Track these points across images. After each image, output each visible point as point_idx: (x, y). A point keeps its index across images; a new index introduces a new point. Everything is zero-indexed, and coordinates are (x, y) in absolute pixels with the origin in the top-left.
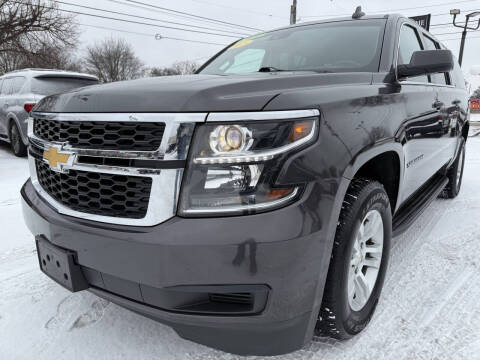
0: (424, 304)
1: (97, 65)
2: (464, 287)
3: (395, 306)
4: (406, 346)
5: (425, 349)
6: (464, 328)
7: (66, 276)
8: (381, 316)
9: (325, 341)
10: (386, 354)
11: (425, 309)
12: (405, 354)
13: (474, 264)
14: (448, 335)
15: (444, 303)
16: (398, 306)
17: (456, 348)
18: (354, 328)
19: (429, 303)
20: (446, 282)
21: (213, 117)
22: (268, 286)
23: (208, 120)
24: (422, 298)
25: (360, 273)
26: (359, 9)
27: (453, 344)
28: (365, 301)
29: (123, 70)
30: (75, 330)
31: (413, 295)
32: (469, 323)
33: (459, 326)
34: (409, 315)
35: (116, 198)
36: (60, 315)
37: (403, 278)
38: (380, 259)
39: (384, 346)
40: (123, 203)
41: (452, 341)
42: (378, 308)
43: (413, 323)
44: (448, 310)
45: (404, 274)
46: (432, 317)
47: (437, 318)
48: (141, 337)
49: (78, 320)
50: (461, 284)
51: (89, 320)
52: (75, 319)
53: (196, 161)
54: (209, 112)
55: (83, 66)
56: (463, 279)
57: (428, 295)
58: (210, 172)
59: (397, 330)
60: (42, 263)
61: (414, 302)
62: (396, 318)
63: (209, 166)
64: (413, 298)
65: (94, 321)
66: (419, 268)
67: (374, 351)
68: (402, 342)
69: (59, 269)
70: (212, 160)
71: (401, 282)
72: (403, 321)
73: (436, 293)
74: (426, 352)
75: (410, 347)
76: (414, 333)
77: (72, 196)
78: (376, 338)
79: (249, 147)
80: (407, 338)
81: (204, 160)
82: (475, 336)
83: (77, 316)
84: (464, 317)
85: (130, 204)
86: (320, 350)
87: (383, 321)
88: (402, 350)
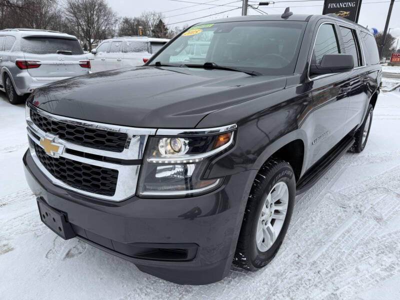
0: (316, 244)
1: (75, 13)
2: (348, 231)
3: (295, 245)
4: (297, 275)
5: (310, 278)
6: (341, 262)
7: (60, 228)
8: (284, 253)
9: (242, 271)
10: (282, 281)
11: (316, 248)
12: (295, 281)
13: (360, 212)
14: (327, 268)
15: (330, 243)
16: (298, 245)
17: (331, 277)
18: (261, 264)
19: (320, 243)
20: (336, 227)
21: (161, 132)
22: (197, 244)
23: (157, 134)
24: (315, 240)
25: (269, 225)
26: (287, 9)
27: (330, 275)
28: (272, 244)
29: (98, 20)
30: (68, 259)
31: (310, 236)
32: (344, 259)
33: (338, 261)
34: (304, 252)
35: (94, 179)
36: (56, 248)
37: (306, 223)
38: (285, 213)
39: (282, 275)
40: (99, 183)
41: (330, 272)
42: (283, 247)
43: (305, 258)
44: (333, 248)
45: (307, 219)
46: (319, 254)
47: (323, 255)
48: (114, 265)
49: (69, 252)
50: (347, 228)
51: (77, 252)
52: (67, 251)
53: (149, 160)
54: (158, 128)
55: (63, 15)
56: (349, 224)
57: (320, 237)
58: (159, 168)
59: (293, 263)
60: (42, 217)
61: (309, 242)
62: (294, 254)
63: (158, 164)
64: (309, 239)
65: (80, 253)
66: (319, 214)
67: (274, 279)
68: (295, 272)
69: (55, 223)
70: (160, 161)
71: (303, 226)
72: (299, 256)
73: (327, 235)
74: (310, 280)
75: (300, 277)
76: (304, 266)
77: (63, 173)
78: (277, 270)
79: (186, 152)
80: (299, 270)
81: (154, 160)
82: (346, 269)
83: (68, 250)
84: (342, 255)
85: (103, 184)
86: (237, 278)
87: (285, 256)
88: (294, 278)
